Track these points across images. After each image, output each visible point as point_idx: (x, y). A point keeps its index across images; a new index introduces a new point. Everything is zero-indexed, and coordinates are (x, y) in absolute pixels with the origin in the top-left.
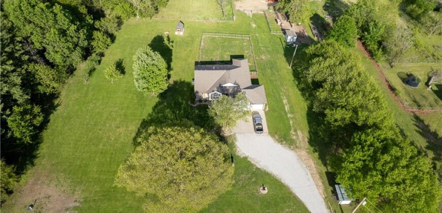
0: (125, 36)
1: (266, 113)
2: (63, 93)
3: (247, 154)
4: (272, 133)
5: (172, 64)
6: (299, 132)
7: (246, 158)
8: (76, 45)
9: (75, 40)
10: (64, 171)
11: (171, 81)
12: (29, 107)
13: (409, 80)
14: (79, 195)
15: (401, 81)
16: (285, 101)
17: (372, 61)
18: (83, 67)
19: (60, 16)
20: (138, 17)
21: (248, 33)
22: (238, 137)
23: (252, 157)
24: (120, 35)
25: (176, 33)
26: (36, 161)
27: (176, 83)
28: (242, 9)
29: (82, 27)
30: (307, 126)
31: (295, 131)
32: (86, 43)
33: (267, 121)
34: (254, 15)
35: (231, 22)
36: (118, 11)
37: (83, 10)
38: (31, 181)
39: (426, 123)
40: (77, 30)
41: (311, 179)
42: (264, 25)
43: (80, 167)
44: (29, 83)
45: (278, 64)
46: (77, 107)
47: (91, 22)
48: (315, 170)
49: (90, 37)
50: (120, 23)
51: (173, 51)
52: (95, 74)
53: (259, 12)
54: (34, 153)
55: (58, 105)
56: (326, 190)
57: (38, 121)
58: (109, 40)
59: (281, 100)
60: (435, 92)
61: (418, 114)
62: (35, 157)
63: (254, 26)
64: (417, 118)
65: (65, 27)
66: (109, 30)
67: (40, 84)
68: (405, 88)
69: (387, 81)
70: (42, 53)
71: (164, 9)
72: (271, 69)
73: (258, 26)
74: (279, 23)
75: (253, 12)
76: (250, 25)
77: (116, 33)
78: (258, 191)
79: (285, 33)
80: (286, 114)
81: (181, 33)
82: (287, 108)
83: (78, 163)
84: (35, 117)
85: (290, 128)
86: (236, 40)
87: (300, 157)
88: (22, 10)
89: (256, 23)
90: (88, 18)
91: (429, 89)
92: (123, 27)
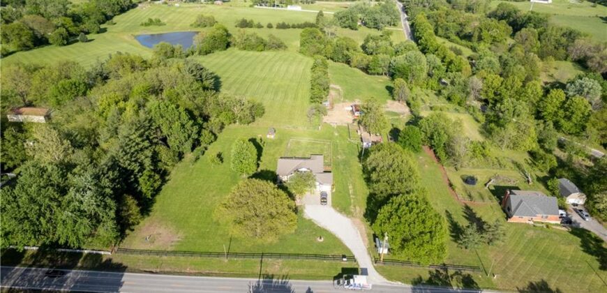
0: (226, 137)
1: (332, 193)
2: (173, 172)
3: (311, 217)
4: (334, 206)
5: (262, 158)
6: (358, 208)
7: (310, 220)
8: (189, 136)
9: (190, 132)
10: (171, 220)
11: (259, 170)
12: (153, 173)
13: (470, 180)
14: (181, 234)
15: (462, 181)
16: (350, 187)
17: (439, 165)
18: (189, 156)
19: (183, 114)
20: (237, 123)
21: (330, 139)
22: (307, 206)
23: (316, 219)
24: (221, 136)
25: (268, 136)
26: (151, 213)
27: (262, 171)
28: (328, 122)
29: (196, 125)
30: (366, 204)
31: (355, 206)
32: (196, 137)
33: (332, 198)
34: (338, 126)
35: (316, 131)
36: (222, 118)
37: (196, 113)
38: (147, 224)
39: (474, 211)
40: (192, 126)
41: (360, 236)
42: (345, 134)
43: (183, 218)
44: (155, 159)
45: (351, 163)
46: (183, 182)
47: (201, 122)
48: (364, 232)
49: (199, 133)
50: (222, 127)
51: (264, 148)
52: (199, 161)
53: (344, 125)
54: (150, 209)
55: (168, 180)
56: (370, 243)
57: (156, 185)
58: (213, 137)
59: (348, 186)
60: (491, 191)
61: (469, 205)
62: (150, 211)
63: (336, 134)
64: (467, 208)
65: (185, 122)
66: (213, 131)
67: (160, 161)
68: (464, 186)
69: (449, 180)
70: (164, 140)
71: (260, 119)
72: (344, 165)
73: (340, 135)
74: (359, 133)
75: (338, 124)
76: (333, 133)
77: (218, 134)
78: (316, 240)
79: (362, 141)
80: (349, 195)
81: (272, 137)
82: (351, 192)
83: (182, 216)
84: (155, 182)
85: (350, 205)
86: (318, 144)
87: (354, 223)
88: (160, 109)
89: (338, 132)
90: (199, 119)
91: (486, 188)
92: (224, 130)
